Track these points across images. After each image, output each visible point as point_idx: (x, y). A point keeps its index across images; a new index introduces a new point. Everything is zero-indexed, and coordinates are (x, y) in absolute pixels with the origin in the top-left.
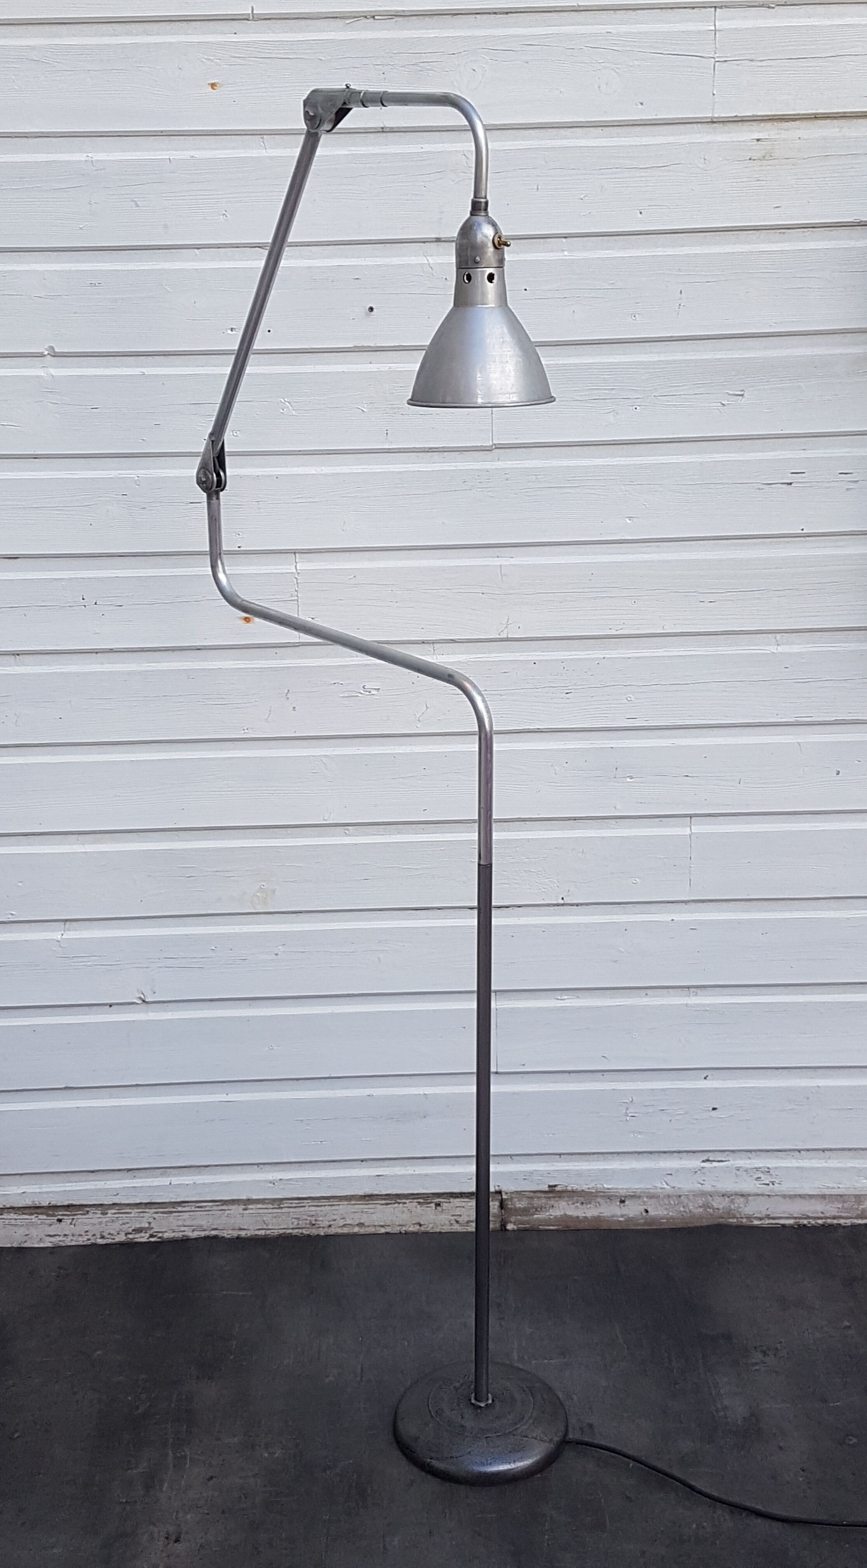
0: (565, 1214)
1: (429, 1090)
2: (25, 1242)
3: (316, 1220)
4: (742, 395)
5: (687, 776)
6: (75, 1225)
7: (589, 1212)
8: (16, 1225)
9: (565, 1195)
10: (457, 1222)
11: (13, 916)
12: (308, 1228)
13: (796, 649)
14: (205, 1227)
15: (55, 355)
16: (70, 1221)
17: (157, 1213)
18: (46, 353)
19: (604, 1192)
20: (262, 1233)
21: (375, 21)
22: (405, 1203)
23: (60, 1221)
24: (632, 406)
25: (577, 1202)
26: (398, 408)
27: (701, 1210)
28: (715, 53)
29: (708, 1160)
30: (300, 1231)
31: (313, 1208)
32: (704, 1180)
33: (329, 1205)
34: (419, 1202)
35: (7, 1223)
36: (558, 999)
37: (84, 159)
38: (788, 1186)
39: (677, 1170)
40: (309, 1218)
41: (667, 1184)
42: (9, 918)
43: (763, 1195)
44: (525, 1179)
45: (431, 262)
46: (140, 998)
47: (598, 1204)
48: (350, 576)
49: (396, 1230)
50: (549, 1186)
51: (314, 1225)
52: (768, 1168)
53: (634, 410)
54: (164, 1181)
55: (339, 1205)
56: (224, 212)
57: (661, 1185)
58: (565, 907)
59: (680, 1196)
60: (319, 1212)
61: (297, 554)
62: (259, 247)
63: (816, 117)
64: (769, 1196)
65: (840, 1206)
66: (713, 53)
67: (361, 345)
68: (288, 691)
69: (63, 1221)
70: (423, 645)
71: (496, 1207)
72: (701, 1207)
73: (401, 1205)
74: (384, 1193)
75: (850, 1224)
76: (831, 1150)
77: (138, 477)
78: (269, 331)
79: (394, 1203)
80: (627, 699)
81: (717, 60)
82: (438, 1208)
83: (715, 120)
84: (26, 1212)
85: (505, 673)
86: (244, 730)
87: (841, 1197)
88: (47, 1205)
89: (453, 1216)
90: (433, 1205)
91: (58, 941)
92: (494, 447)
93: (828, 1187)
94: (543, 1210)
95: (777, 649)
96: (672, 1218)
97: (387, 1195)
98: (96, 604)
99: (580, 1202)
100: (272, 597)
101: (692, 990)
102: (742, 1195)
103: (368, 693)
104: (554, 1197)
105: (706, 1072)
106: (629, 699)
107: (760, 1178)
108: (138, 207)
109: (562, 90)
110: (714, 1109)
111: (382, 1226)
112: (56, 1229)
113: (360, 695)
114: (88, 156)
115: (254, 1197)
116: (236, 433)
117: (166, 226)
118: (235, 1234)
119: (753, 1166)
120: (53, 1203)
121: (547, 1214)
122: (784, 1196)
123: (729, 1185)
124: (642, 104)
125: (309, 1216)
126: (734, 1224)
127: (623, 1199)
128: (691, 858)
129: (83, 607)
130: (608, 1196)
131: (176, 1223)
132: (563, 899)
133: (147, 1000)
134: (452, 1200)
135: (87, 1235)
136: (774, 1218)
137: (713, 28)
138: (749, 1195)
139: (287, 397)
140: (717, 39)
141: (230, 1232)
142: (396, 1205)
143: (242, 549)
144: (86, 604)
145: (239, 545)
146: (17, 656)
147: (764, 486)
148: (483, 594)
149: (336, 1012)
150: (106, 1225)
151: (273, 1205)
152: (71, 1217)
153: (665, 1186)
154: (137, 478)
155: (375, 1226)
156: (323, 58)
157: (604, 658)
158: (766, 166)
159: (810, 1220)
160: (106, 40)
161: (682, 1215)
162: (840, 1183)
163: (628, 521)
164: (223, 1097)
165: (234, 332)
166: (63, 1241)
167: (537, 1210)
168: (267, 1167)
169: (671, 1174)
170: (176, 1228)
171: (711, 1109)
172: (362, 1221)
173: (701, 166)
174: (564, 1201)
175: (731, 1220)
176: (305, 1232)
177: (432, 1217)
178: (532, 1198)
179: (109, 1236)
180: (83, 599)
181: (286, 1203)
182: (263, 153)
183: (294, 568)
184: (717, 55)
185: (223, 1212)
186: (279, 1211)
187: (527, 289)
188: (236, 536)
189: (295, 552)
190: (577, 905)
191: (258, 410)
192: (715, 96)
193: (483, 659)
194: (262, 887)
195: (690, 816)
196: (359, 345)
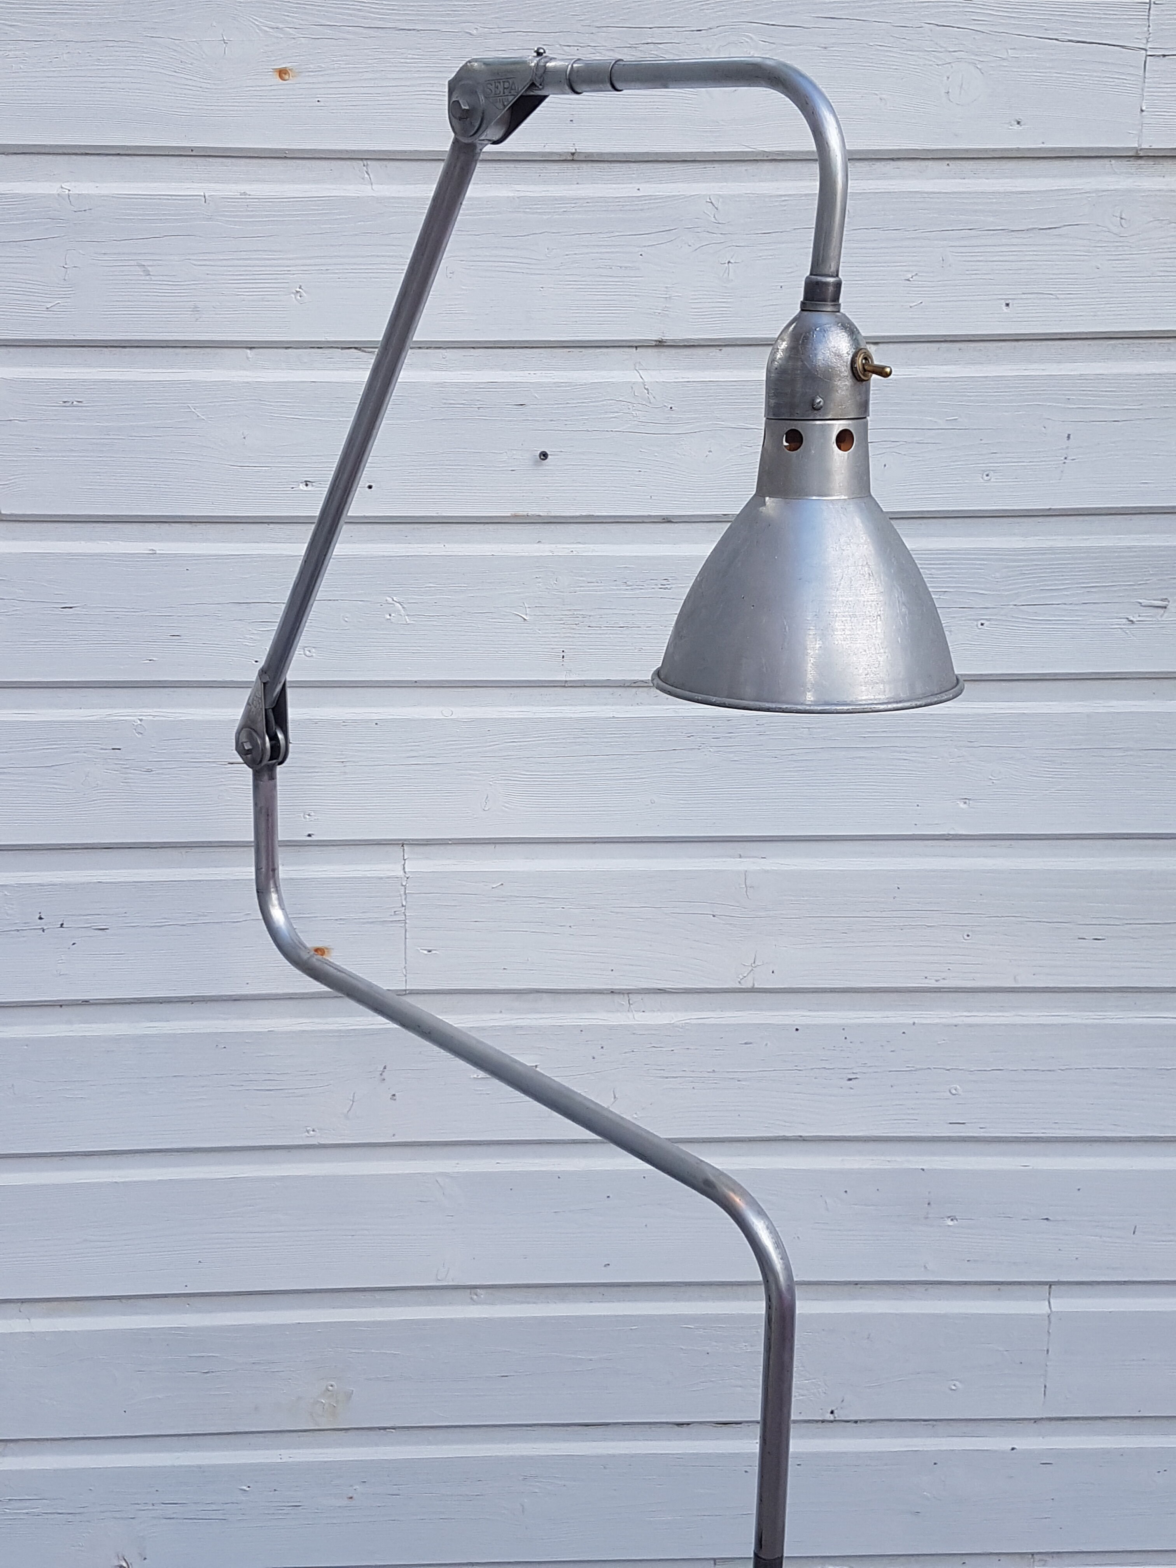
4: (1164, 607)
5: (1045, 1220)
24: (978, 620)
26: (584, 616)
28: (1148, 42)
37: (55, 192)
45: (647, 378)
48: (494, 883)
53: (981, 627)
56: (298, 290)
58: (836, 1426)
61: (406, 847)
62: (356, 348)
66: (1145, 39)
67: (525, 513)
68: (385, 1068)
70: (612, 996)
77: (141, 720)
78: (370, 487)
80: (950, 1091)
81: (1149, 53)
83: (1141, 154)
85: (747, 1043)
86: (308, 1131)
98: (64, 925)
100: (360, 916)
106: (954, 1092)
108: (149, 273)
109: (884, 96)
114: (62, 188)
116: (309, 651)
117: (195, 309)
124: (1019, 123)
128: (1048, 1351)
129: (41, 931)
132: (832, 1412)
139: (396, 595)
140: (1152, 18)
143: (313, 838)
144: (45, 928)
145: (309, 832)
148: (714, 916)
154: (139, 722)
156: (475, 32)
157: (914, 1023)
163: (962, 805)
165: (309, 488)
173: (1113, 229)
180: (40, 918)
182: (366, 190)
183: (400, 868)
184: (1149, 45)
188: (305, 818)
189: (402, 843)
190: (856, 1422)
191: (348, 615)
192: (1144, 113)
193: (713, 1021)
194: (330, 1388)
195: (1050, 1284)
196: (521, 513)
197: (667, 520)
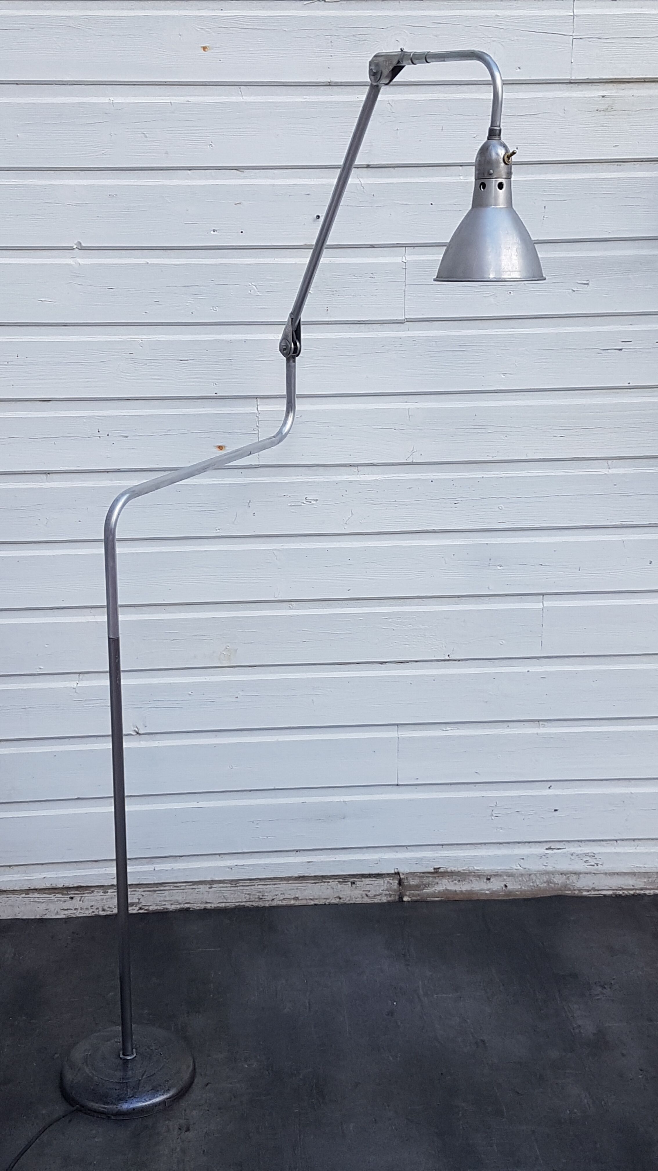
0: (446, 889)
1: (347, 799)
2: (46, 914)
3: (263, 896)
4: (588, 284)
5: (541, 565)
6: (83, 901)
7: (464, 887)
8: (39, 902)
9: (447, 874)
10: (367, 895)
11: (42, 670)
12: (257, 901)
13: (621, 471)
14: (180, 902)
15: (82, 248)
16: (80, 898)
17: (144, 891)
18: (75, 247)
19: (474, 872)
20: (223, 905)
21: (326, 3)
22: (329, 882)
23: (72, 898)
24: (508, 291)
25: (456, 880)
26: (336, 291)
27: (545, 885)
28: (573, 32)
29: (550, 848)
30: (251, 903)
31: (260, 886)
32: (547, 863)
33: (272, 884)
34: (339, 882)
35: (32, 901)
36: (443, 730)
37: (107, 101)
38: (607, 867)
39: (528, 856)
40: (258, 894)
41: (520, 866)
42: (37, 671)
43: (590, 873)
44: (416, 863)
45: (362, 182)
46: (135, 731)
47: (470, 881)
49: (322, 902)
50: (434, 869)
51: (262, 899)
52: (594, 854)
54: (149, 868)
55: (280, 884)
56: (211, 143)
57: (515, 867)
58: (450, 662)
59: (530, 875)
60: (265, 889)
61: (258, 399)
62: (236, 169)
63: (645, 81)
64: (594, 873)
65: (646, 881)
66: (572, 32)
67: (310, 244)
68: (250, 501)
69: (74, 898)
70: (350, 467)
71: (396, 884)
72: (545, 882)
73: (326, 884)
74: (313, 875)
75: (652, 894)
76: (639, 839)
77: (142, 340)
78: (242, 232)
79: (321, 882)
81: (574, 37)
82: (353, 885)
83: (572, 81)
84: (46, 892)
85: (410, 488)
86: (216, 530)
87: (646, 874)
88: (62, 887)
89: (364, 891)
90: (349, 883)
91: (74, 688)
92: (405, 321)
93: (637, 867)
94: (430, 886)
95: (608, 472)
96: (525, 891)
97: (315, 876)
98: (108, 435)
99: (457, 880)
100: (239, 431)
101: (541, 723)
102: (575, 874)
103: (309, 503)
104: (438, 877)
105: (550, 783)
106: (500, 508)
107: (587, 861)
108: (147, 138)
110: (556, 810)
111: (312, 900)
112: (69, 904)
113: (303, 504)
114: (109, 99)
115: (217, 879)
116: (215, 308)
117: (167, 153)
118: (202, 906)
119: (582, 852)
120: (66, 885)
121: (434, 889)
122: (606, 874)
123: (564, 866)
124: (519, 68)
125: (258, 892)
126: (569, 895)
127: (489, 877)
128: (542, 625)
129: (99, 438)
130: (478, 875)
131: (159, 899)
132: (449, 656)
133: (140, 732)
134: (363, 879)
135: (92, 909)
136: (598, 890)
137: (572, 14)
138: (580, 873)
139: (253, 282)
140: (575, 22)
141: (199, 905)
142: (322, 884)
143: (218, 395)
144: (101, 436)
145: (216, 392)
146: (48, 475)
147: (602, 352)
148: (395, 429)
149: (280, 740)
150: (107, 901)
151: (231, 884)
152: (80, 895)
153: (519, 868)
154: (141, 342)
155: (306, 899)
156: (287, 30)
157: (483, 477)
158: (609, 115)
159: (624, 891)
160: (125, 13)
161: (532, 889)
162: (645, 864)
163: (503, 376)
164: (195, 805)
165: (215, 233)
166: (74, 913)
167: (425, 886)
168: (226, 857)
169: (523, 859)
170: (158, 903)
171: (553, 810)
172: (297, 896)
173: (561, 114)
174: (446, 879)
175: (567, 892)
176: (255, 904)
177: (349, 892)
178: (422, 877)
179: (108, 909)
180: (99, 432)
181: (241, 883)
182: (240, 99)
183: (256, 409)
184: (574, 34)
185: (194, 890)
186: (236, 888)
187: (433, 203)
188: (213, 385)
189: (256, 397)
190: (459, 660)
191: (232, 291)
192: (573, 64)
193: (394, 478)
194: (228, 647)
195: (543, 595)
196: (308, 244)
197: (372, 246)
